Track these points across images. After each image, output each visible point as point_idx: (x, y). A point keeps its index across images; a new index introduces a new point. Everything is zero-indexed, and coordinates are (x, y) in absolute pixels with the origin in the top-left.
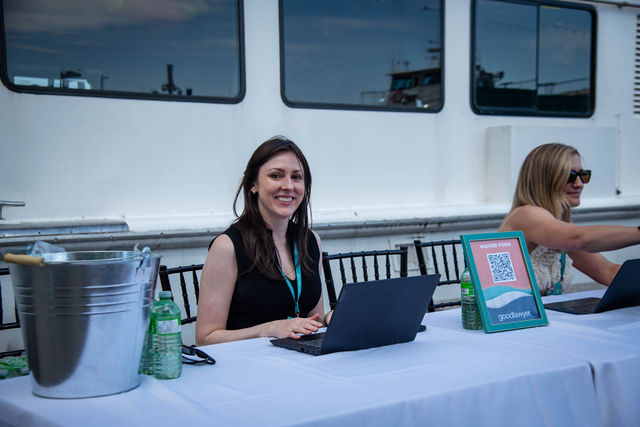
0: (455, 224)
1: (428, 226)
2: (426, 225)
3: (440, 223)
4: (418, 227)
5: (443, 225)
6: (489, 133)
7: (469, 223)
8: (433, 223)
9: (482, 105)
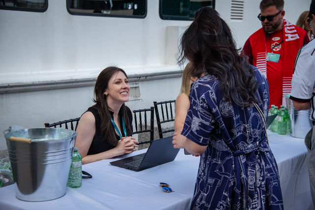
0: (153, 77)
1: (141, 78)
2: (140, 78)
3: (146, 77)
4: (136, 79)
5: (148, 78)
6: (168, 29)
7: (160, 76)
8: (143, 77)
9: (165, 14)
